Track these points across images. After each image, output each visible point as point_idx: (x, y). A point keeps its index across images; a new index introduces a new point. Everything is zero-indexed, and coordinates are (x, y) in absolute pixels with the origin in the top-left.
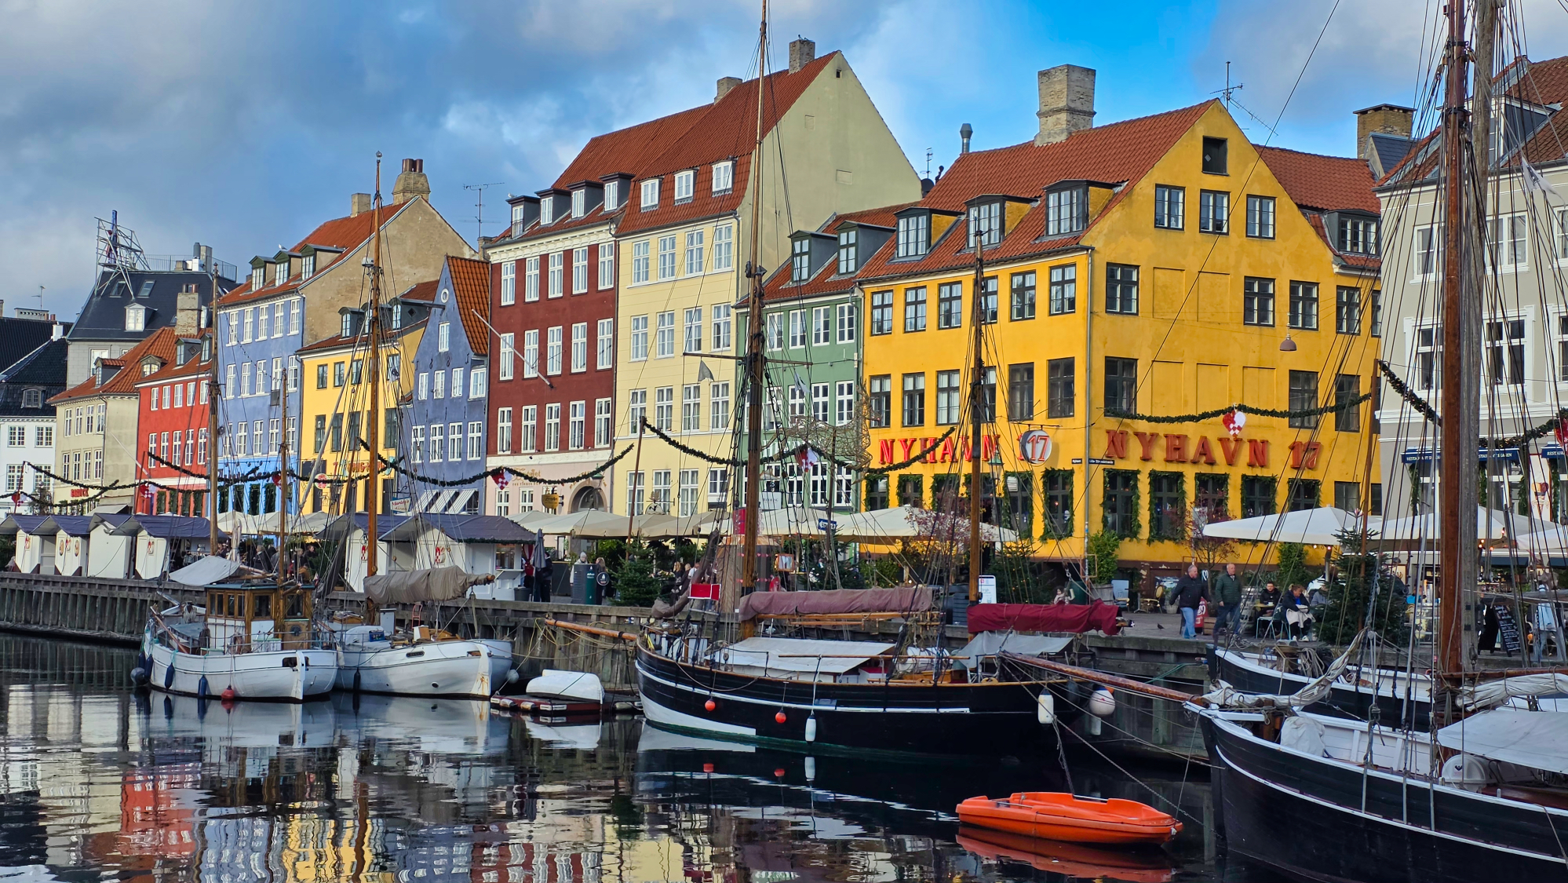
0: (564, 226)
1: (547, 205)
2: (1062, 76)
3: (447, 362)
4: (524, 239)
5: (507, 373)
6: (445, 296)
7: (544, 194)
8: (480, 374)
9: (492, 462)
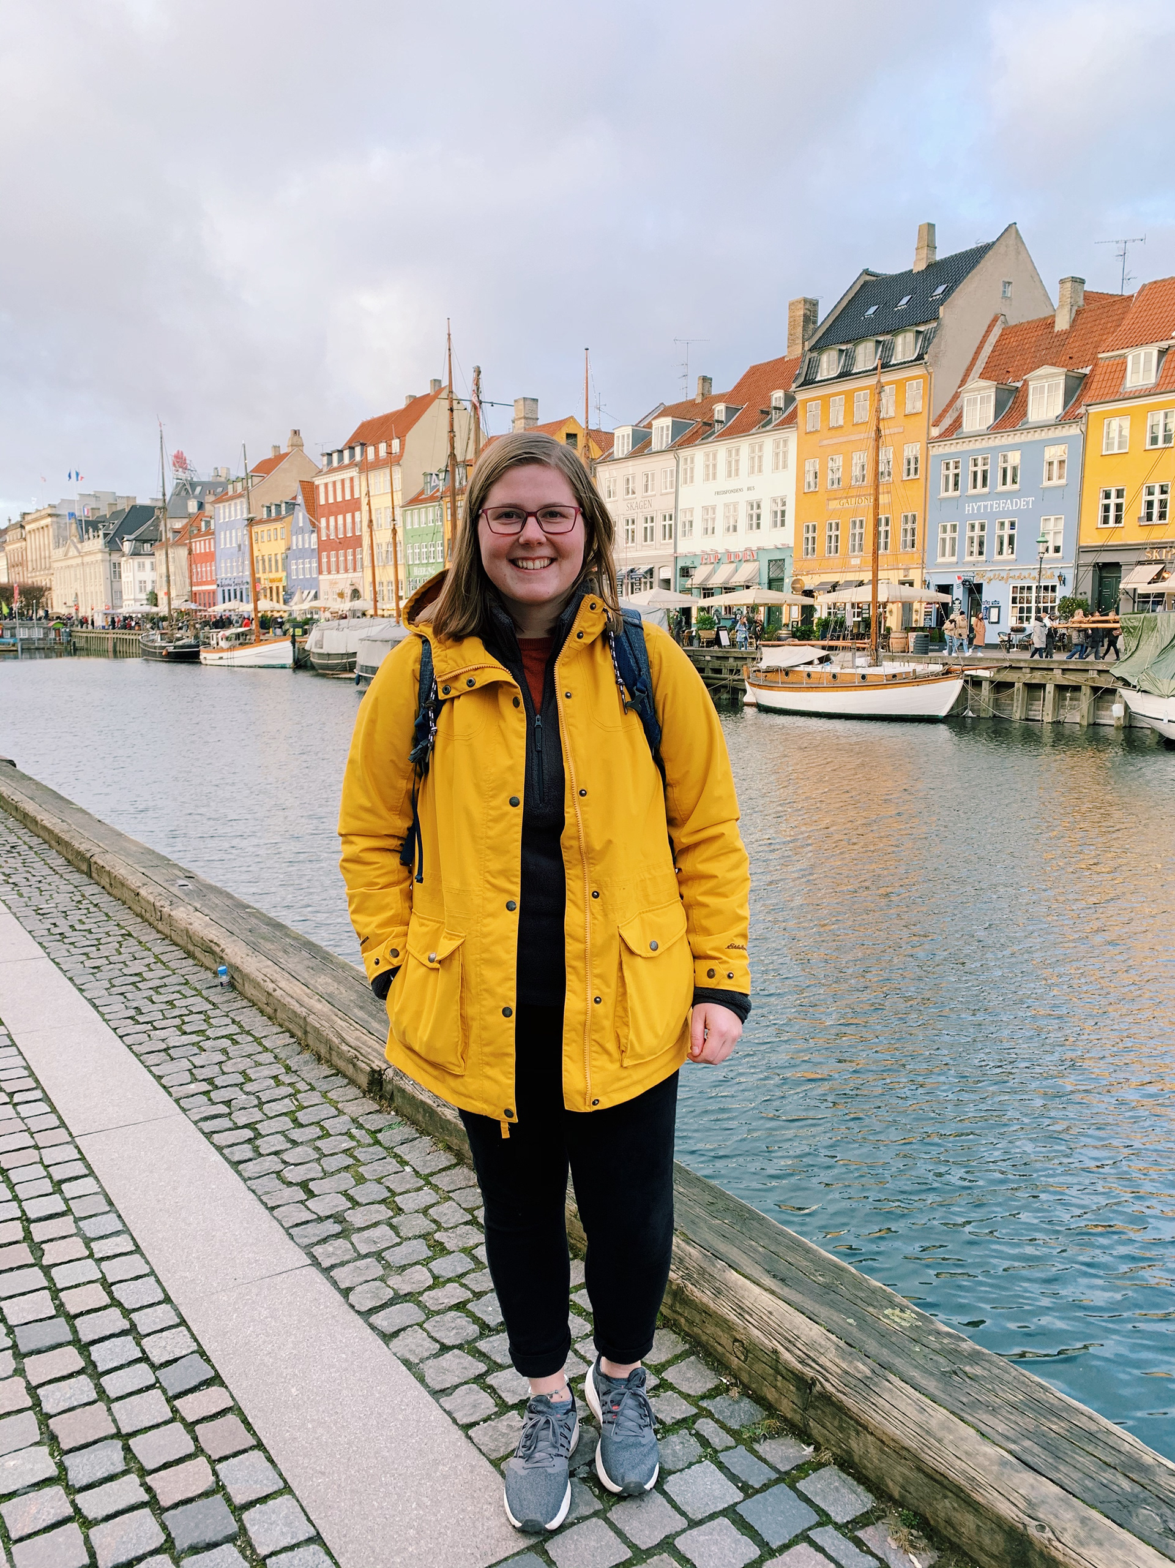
0: (342, 468)
1: (335, 456)
2: (522, 402)
3: (302, 531)
4: (327, 473)
5: (324, 538)
6: (300, 500)
7: (334, 452)
8: (314, 536)
9: (321, 577)
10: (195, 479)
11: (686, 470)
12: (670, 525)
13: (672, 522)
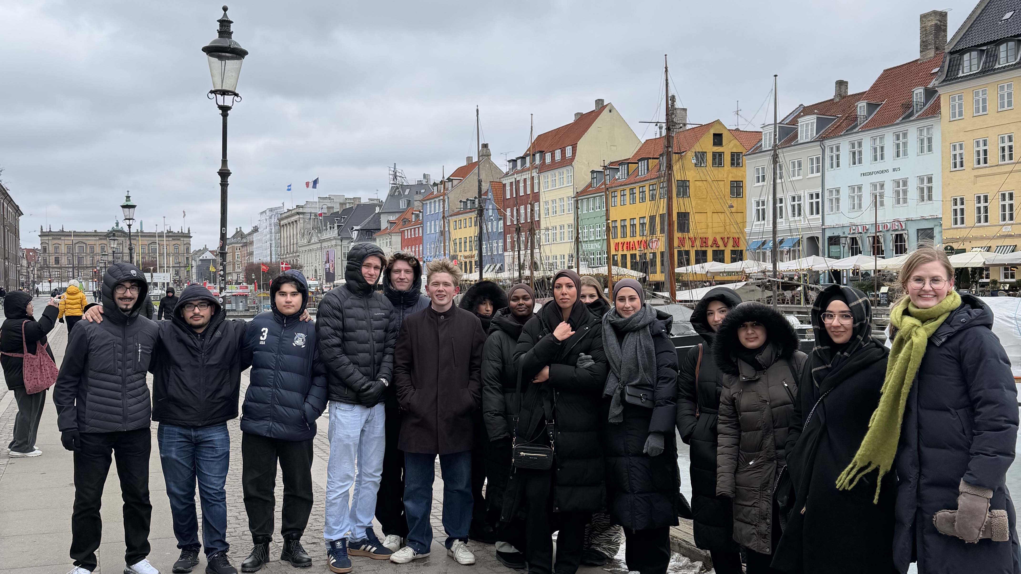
0: (524, 170)
1: (519, 162)
4: (512, 174)
5: (509, 224)
6: (490, 195)
7: (518, 158)
8: (501, 222)
9: (506, 254)
10: (405, 184)
11: (832, 157)
12: (817, 203)
13: (820, 200)
